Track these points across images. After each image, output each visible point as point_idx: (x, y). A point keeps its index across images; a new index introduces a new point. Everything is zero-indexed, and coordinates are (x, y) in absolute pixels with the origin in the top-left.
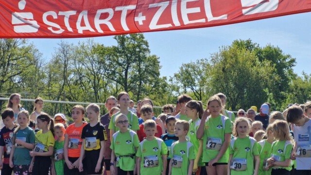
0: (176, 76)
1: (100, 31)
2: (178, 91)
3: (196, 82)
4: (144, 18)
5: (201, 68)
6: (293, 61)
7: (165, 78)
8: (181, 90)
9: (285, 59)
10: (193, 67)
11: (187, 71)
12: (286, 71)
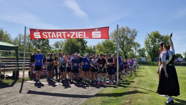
0: (53, 45)
1: (58, 37)
2: (54, 49)
3: (59, 47)
5: (61, 43)
6: (87, 42)
7: (51, 45)
8: (55, 49)
9: (84, 41)
10: (59, 43)
11: (57, 44)
12: (85, 45)
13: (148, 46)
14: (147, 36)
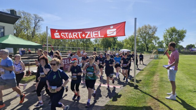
1: (74, 38)
3: (98, 42)
4: (84, 35)
7: (92, 41)
8: (95, 43)
13: (166, 39)
14: (166, 31)
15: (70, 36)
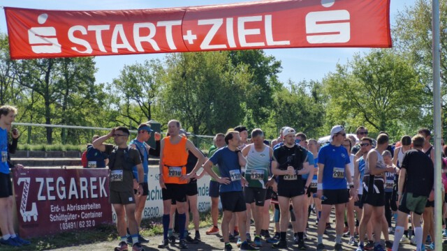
0: (115, 82)
2: (117, 103)
3: (144, 91)
4: (195, 37)
5: (151, 72)
6: (278, 65)
7: (102, 86)
8: (123, 102)
9: (267, 62)
10: (140, 71)
11: (131, 76)
12: (268, 78)
15: (119, 41)
